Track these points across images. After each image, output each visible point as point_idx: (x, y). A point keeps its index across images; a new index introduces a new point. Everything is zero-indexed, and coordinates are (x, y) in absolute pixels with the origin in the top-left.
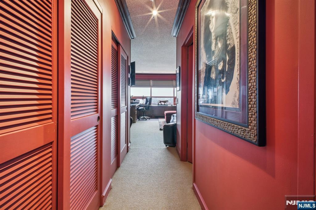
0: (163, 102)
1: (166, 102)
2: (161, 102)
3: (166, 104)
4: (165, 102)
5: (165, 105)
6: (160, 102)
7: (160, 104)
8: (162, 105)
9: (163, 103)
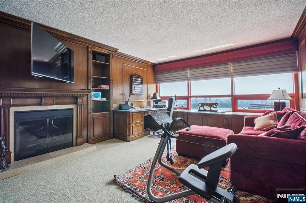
0: (207, 105)
1: (214, 106)
2: (203, 105)
3: (213, 109)
4: (211, 105)
5: (211, 111)
6: (201, 106)
7: (202, 108)
8: (205, 110)
9: (207, 108)
